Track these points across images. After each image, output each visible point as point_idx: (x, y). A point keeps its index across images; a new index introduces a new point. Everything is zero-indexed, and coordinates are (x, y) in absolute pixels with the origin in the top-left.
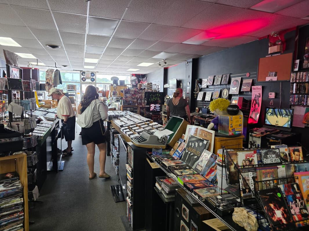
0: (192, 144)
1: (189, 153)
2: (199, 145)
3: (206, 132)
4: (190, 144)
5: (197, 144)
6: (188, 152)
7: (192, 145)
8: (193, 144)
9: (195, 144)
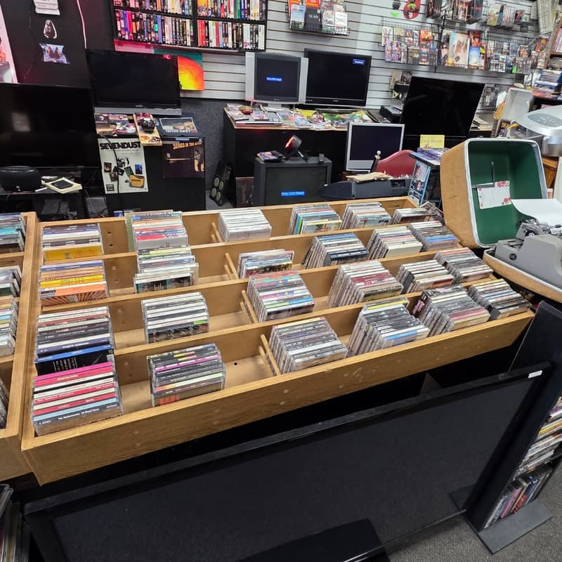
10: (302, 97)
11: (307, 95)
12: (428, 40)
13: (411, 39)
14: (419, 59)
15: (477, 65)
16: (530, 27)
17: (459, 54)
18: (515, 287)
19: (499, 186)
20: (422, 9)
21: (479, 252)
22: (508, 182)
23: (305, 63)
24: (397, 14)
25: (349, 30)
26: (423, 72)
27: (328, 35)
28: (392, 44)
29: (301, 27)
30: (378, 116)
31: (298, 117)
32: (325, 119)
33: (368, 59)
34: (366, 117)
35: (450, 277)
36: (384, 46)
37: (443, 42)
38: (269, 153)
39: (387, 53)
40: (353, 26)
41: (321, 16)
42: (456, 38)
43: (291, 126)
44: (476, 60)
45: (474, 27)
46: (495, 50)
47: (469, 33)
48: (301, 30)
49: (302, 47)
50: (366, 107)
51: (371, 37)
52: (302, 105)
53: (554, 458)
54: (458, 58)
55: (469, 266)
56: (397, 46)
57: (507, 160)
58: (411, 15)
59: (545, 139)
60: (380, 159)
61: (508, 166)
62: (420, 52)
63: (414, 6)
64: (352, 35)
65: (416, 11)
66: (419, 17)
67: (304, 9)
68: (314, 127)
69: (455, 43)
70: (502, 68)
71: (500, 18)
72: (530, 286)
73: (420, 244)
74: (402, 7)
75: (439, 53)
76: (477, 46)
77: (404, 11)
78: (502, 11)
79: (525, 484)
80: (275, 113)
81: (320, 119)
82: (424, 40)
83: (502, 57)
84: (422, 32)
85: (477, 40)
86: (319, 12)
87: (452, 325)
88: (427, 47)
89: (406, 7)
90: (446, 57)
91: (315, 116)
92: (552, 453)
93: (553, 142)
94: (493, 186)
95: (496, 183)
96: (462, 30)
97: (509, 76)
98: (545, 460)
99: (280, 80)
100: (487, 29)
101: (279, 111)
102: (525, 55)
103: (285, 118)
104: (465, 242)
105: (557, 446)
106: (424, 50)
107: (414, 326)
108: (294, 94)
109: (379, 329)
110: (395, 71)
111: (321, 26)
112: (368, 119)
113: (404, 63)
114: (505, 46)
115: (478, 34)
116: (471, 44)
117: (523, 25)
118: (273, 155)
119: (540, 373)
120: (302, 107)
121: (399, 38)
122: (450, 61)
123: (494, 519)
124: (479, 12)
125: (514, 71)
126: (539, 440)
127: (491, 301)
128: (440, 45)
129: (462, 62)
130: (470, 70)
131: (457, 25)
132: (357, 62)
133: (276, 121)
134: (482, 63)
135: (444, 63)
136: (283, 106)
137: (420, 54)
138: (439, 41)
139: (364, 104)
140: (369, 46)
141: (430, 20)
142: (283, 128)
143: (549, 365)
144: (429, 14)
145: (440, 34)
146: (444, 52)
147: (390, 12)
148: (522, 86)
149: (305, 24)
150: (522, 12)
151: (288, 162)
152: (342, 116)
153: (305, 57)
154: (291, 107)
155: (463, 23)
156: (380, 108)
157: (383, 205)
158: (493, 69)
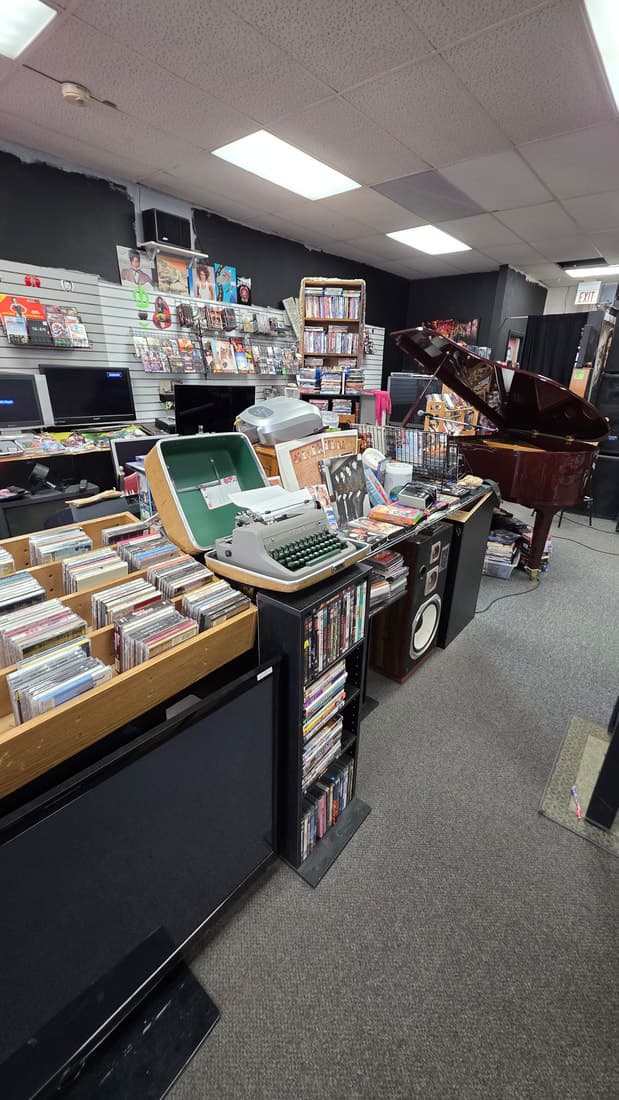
0: (339, 477)
1: (345, 496)
2: (352, 469)
3: (341, 440)
4: (338, 479)
5: (348, 469)
6: (342, 498)
7: (341, 479)
8: (342, 475)
9: (345, 473)
10: (48, 418)
11: (55, 416)
12: (188, 349)
13: (170, 348)
14: (184, 368)
15: (247, 369)
16: (287, 333)
17: (225, 361)
18: (235, 585)
19: (226, 482)
20: (174, 319)
21: (199, 557)
22: (234, 477)
23: (41, 381)
24: (147, 325)
25: (90, 342)
26: (193, 380)
27: (66, 348)
28: (148, 354)
29: (25, 340)
30: (154, 430)
31: (47, 442)
32: (86, 440)
33: (125, 372)
34: (139, 432)
35: (159, 593)
36: (140, 357)
37: (206, 350)
38: (6, 490)
39: (145, 363)
40: (95, 338)
41: (48, 328)
42: (218, 346)
43: (37, 454)
44: (244, 364)
45: (233, 334)
46: (261, 354)
47: (230, 340)
48: (25, 344)
49: (36, 363)
50: (137, 422)
51: (123, 349)
52: (52, 427)
53: (345, 749)
54: (225, 365)
55: (185, 575)
56: (155, 355)
57: (227, 455)
58: (163, 325)
59: (258, 429)
60: (125, 476)
61: (230, 461)
62: (182, 361)
63: (163, 316)
64: (96, 347)
65: (168, 321)
66: (173, 327)
67: (24, 321)
68: (72, 451)
69: (219, 350)
70: (271, 370)
71: (256, 326)
72: (245, 580)
73: (126, 564)
74: (150, 316)
75: (205, 361)
76: (242, 352)
77: (154, 321)
78: (255, 319)
79: (327, 790)
80: (13, 441)
81: (80, 440)
82: (184, 348)
83: (269, 360)
84: (180, 341)
85: (240, 346)
86: (45, 323)
87: (147, 651)
88: (189, 355)
89: (154, 317)
90: (212, 364)
91: (72, 438)
92: (339, 744)
93: (267, 431)
94: (219, 483)
95: (222, 480)
96: (222, 338)
97: (282, 377)
98: (335, 755)
99: (11, 402)
100: (248, 336)
101: (17, 439)
102: (291, 357)
103: (27, 445)
104: (186, 550)
105: (340, 735)
106: (187, 358)
107: (90, 668)
108: (36, 416)
109: (31, 691)
110: (162, 382)
111: (52, 339)
112: (141, 433)
113: (167, 373)
114: (270, 350)
115: (240, 341)
116: (235, 351)
117: (279, 331)
118: (12, 491)
119: (270, 670)
120: (50, 430)
121: (155, 348)
122: (218, 367)
123: (309, 846)
124: (233, 321)
125: (284, 372)
126: (310, 739)
127: (203, 609)
128: (203, 352)
129: (231, 367)
130: (243, 375)
131: (217, 333)
132: (111, 375)
133: (13, 451)
134: (252, 367)
135: (212, 370)
136: (24, 432)
137: (183, 362)
138: (202, 349)
139: (134, 418)
140: (124, 357)
141: (185, 329)
142: (26, 457)
143: (279, 658)
144: (182, 324)
145: (201, 342)
146: (209, 360)
147: (139, 323)
148: (295, 385)
149: (29, 338)
150: (275, 319)
151: (37, 497)
152: (108, 434)
153: (41, 373)
154: (38, 432)
155: (220, 331)
156: (154, 421)
157: (85, 529)
158: (264, 372)
